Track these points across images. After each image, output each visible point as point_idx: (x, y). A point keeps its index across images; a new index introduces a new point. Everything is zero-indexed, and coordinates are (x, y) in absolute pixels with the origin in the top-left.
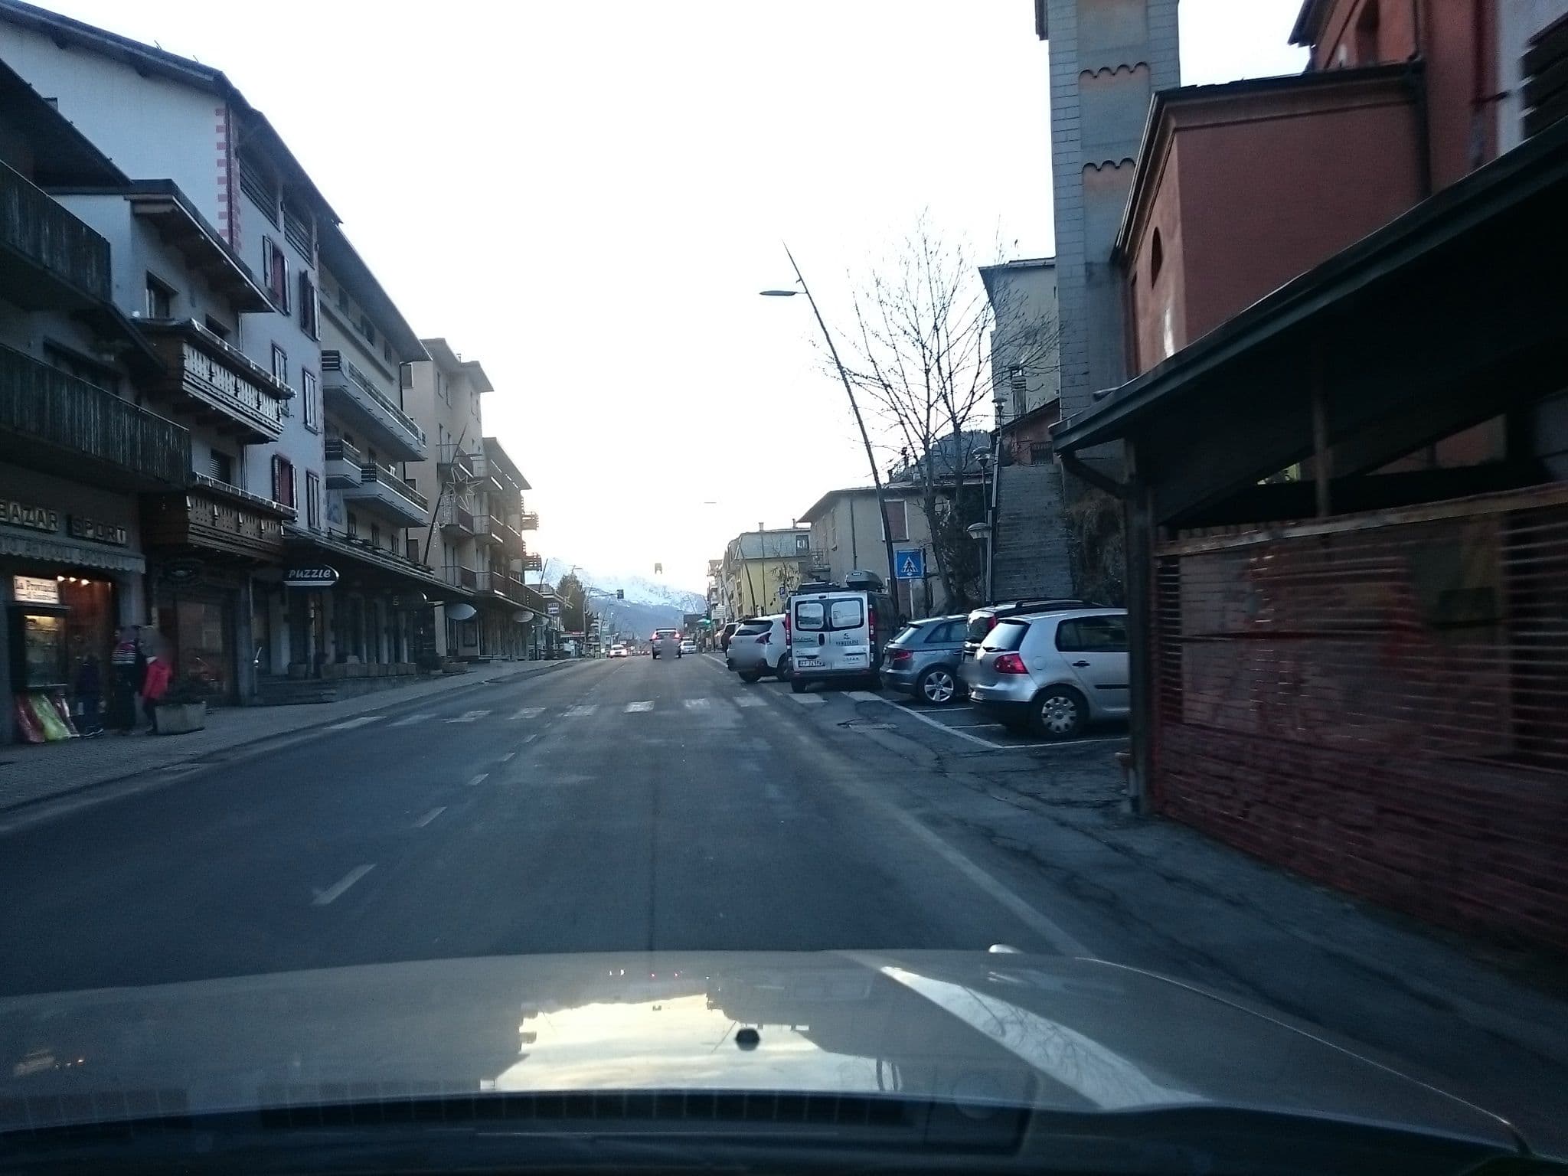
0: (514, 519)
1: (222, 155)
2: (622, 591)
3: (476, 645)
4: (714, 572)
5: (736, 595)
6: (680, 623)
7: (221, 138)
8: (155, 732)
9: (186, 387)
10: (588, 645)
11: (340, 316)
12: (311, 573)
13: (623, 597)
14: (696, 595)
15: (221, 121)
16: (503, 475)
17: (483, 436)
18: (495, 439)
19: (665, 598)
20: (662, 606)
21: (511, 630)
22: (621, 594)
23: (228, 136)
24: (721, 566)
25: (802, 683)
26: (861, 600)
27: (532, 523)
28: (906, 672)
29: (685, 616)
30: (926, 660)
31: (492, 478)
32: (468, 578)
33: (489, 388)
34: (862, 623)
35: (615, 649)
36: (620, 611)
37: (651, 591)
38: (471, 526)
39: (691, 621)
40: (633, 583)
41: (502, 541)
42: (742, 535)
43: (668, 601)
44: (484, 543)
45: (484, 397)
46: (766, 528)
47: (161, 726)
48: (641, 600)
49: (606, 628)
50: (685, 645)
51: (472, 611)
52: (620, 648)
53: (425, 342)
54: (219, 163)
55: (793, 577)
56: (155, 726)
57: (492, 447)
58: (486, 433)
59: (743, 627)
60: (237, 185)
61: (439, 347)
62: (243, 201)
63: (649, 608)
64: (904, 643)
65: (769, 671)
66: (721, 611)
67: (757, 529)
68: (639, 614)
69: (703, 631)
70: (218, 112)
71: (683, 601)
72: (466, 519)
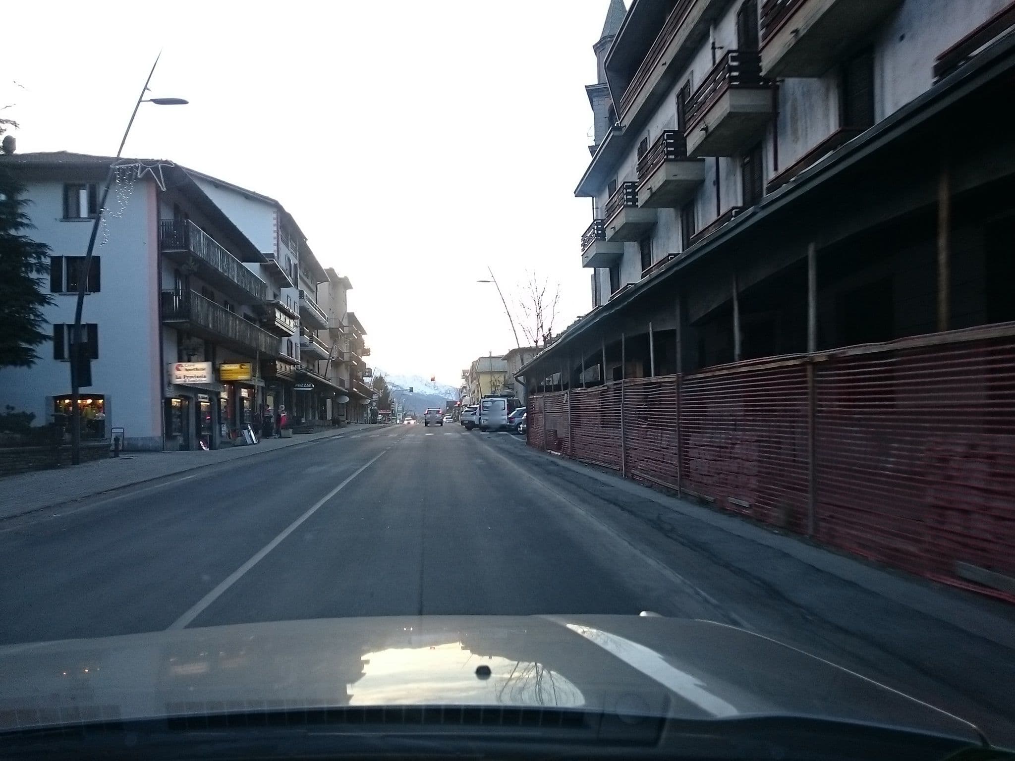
0: (360, 351)
1: (275, 228)
2: (412, 388)
3: (344, 415)
4: (464, 376)
5: (476, 391)
6: (443, 407)
7: (275, 222)
8: (280, 437)
9: (276, 323)
10: (389, 417)
11: (305, 279)
12: (304, 385)
13: (412, 392)
14: (454, 388)
15: (275, 216)
16: (357, 331)
17: (348, 311)
18: (353, 313)
19: (435, 390)
20: (433, 394)
21: (358, 409)
22: (411, 390)
23: (277, 222)
24: (469, 374)
25: (484, 428)
26: (504, 401)
27: (367, 352)
28: (513, 424)
29: (447, 402)
30: (518, 421)
31: (354, 334)
32: (342, 382)
33: (350, 287)
34: (504, 409)
35: (407, 420)
36: (408, 398)
37: (426, 385)
38: (343, 358)
39: (451, 405)
40: (415, 380)
41: (356, 364)
42: (480, 358)
43: (437, 392)
44: (348, 364)
45: (348, 291)
46: (493, 355)
47: (282, 435)
48: (419, 391)
49: (400, 409)
50: (447, 418)
51: (347, 399)
52: (410, 420)
53: (326, 270)
54: (274, 231)
55: (499, 386)
56: (281, 435)
57: (352, 317)
58: (349, 311)
59: (467, 409)
60: (280, 239)
61: (331, 271)
62: (282, 245)
63: (424, 396)
64: (513, 415)
65: (476, 426)
66: (467, 400)
67: (488, 355)
68: (420, 400)
69: (457, 411)
70: (274, 212)
71: (446, 393)
72: (341, 354)
